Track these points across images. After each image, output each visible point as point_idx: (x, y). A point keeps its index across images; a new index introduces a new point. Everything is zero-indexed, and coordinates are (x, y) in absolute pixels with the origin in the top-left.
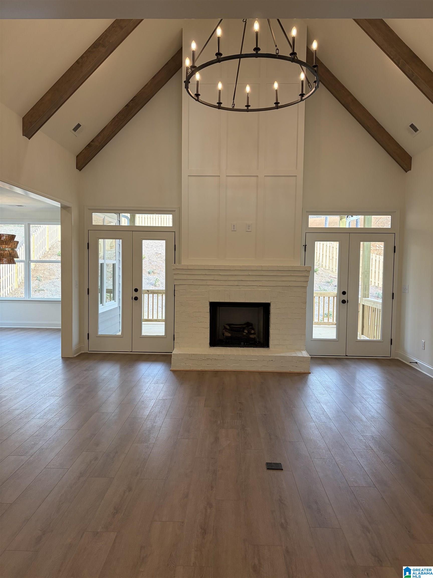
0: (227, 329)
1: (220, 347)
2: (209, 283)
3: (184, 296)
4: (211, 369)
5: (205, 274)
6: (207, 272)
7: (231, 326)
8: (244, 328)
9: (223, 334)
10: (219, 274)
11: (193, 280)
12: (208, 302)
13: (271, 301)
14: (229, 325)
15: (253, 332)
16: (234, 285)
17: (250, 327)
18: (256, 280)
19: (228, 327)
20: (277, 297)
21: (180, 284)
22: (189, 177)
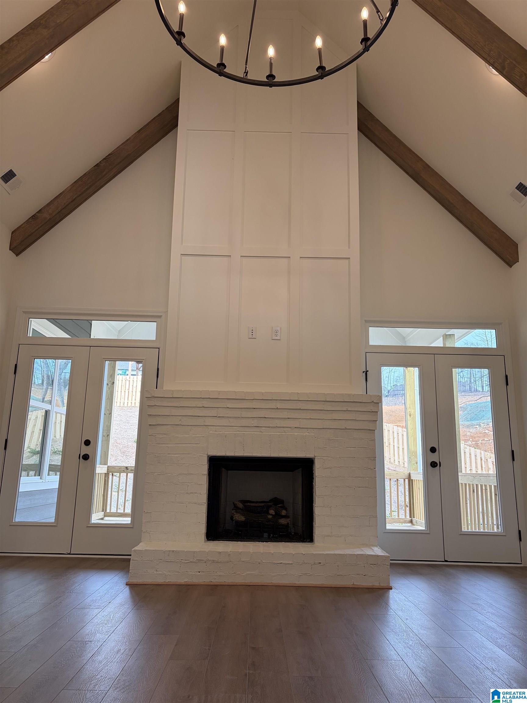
0: (240, 509)
1: (225, 542)
2: (209, 422)
3: (163, 445)
4: (205, 581)
5: (201, 406)
6: (206, 403)
7: (246, 504)
8: (269, 507)
9: (232, 518)
10: (226, 407)
11: (180, 418)
12: (205, 455)
13: (315, 455)
14: (243, 502)
15: (284, 513)
16: (252, 425)
17: (280, 505)
18: (288, 418)
19: (240, 505)
20: (326, 448)
21: (158, 425)
22: (183, 257)
